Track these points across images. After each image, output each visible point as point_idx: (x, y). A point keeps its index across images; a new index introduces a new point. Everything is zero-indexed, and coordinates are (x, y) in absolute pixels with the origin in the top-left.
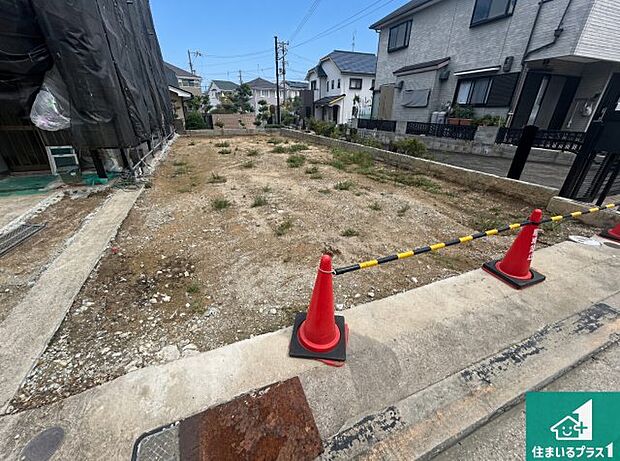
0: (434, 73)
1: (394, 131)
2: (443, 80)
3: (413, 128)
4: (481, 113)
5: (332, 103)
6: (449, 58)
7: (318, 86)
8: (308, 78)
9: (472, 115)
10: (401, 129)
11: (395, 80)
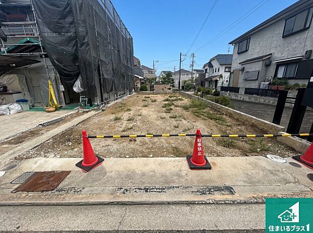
0: (261, 62)
1: (238, 93)
2: (268, 66)
3: (248, 91)
4: (292, 82)
5: (214, 79)
6: (271, 54)
7: (208, 71)
8: (204, 68)
9: (286, 84)
10: (242, 91)
11: (240, 67)
